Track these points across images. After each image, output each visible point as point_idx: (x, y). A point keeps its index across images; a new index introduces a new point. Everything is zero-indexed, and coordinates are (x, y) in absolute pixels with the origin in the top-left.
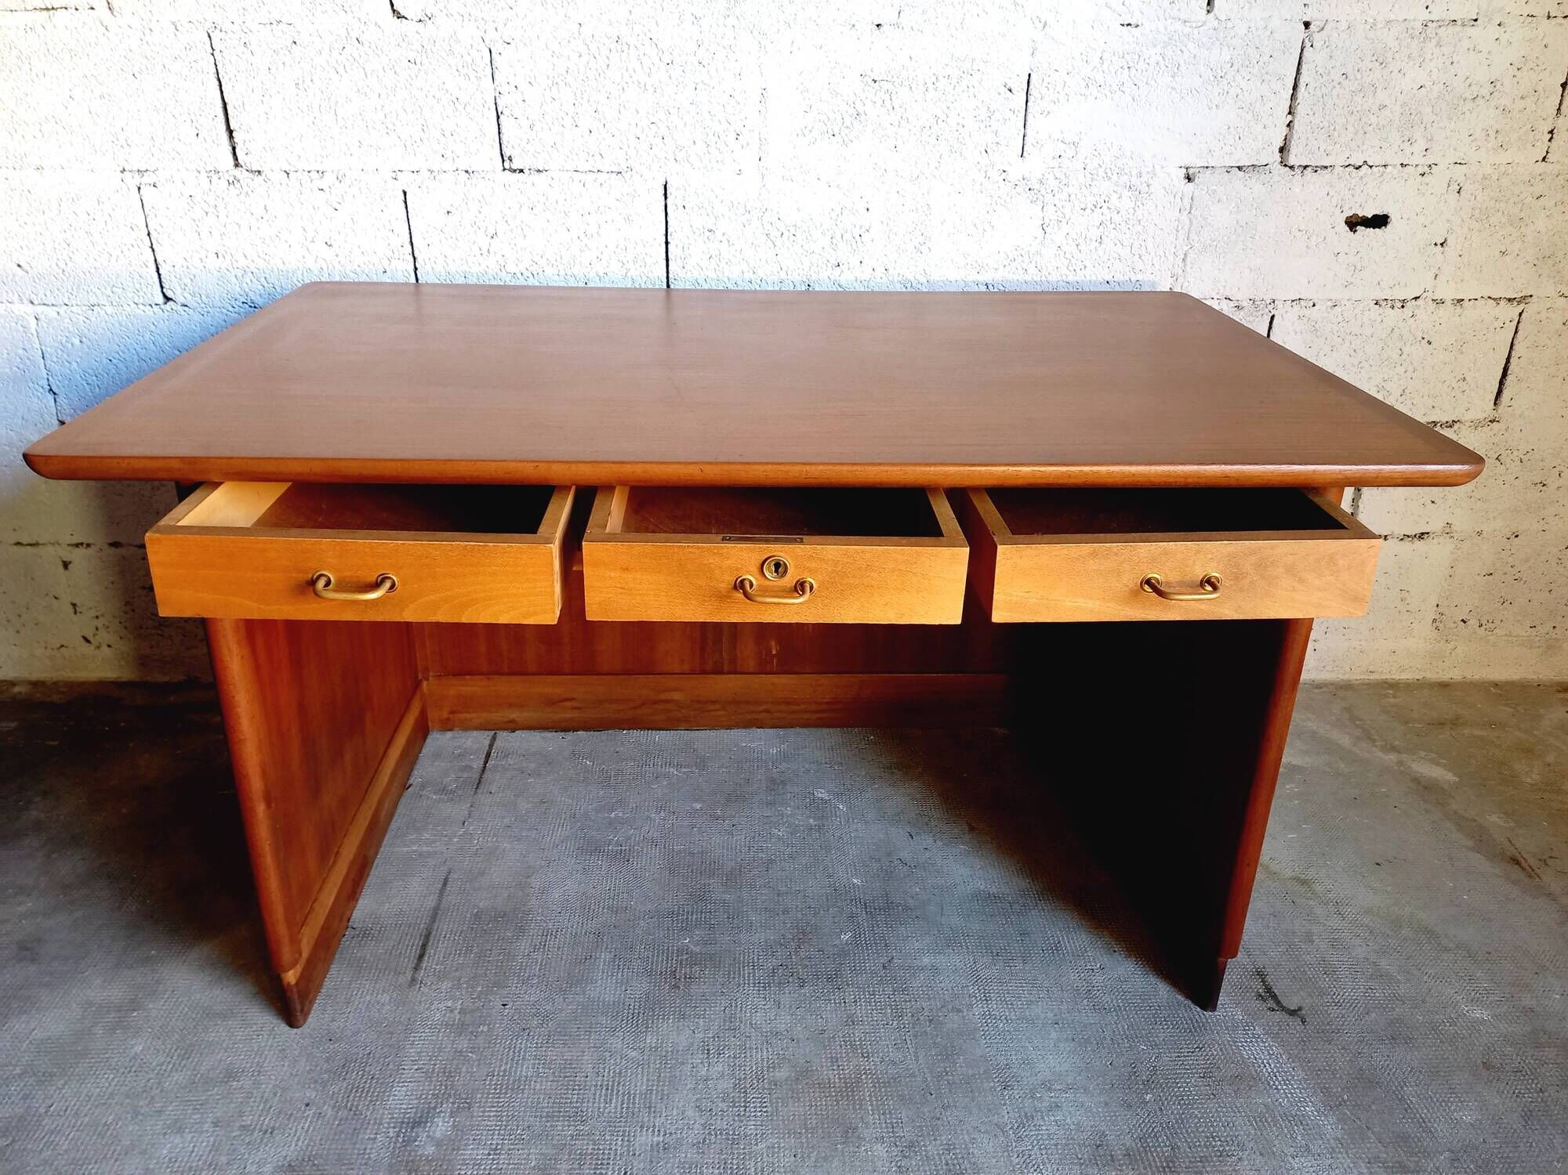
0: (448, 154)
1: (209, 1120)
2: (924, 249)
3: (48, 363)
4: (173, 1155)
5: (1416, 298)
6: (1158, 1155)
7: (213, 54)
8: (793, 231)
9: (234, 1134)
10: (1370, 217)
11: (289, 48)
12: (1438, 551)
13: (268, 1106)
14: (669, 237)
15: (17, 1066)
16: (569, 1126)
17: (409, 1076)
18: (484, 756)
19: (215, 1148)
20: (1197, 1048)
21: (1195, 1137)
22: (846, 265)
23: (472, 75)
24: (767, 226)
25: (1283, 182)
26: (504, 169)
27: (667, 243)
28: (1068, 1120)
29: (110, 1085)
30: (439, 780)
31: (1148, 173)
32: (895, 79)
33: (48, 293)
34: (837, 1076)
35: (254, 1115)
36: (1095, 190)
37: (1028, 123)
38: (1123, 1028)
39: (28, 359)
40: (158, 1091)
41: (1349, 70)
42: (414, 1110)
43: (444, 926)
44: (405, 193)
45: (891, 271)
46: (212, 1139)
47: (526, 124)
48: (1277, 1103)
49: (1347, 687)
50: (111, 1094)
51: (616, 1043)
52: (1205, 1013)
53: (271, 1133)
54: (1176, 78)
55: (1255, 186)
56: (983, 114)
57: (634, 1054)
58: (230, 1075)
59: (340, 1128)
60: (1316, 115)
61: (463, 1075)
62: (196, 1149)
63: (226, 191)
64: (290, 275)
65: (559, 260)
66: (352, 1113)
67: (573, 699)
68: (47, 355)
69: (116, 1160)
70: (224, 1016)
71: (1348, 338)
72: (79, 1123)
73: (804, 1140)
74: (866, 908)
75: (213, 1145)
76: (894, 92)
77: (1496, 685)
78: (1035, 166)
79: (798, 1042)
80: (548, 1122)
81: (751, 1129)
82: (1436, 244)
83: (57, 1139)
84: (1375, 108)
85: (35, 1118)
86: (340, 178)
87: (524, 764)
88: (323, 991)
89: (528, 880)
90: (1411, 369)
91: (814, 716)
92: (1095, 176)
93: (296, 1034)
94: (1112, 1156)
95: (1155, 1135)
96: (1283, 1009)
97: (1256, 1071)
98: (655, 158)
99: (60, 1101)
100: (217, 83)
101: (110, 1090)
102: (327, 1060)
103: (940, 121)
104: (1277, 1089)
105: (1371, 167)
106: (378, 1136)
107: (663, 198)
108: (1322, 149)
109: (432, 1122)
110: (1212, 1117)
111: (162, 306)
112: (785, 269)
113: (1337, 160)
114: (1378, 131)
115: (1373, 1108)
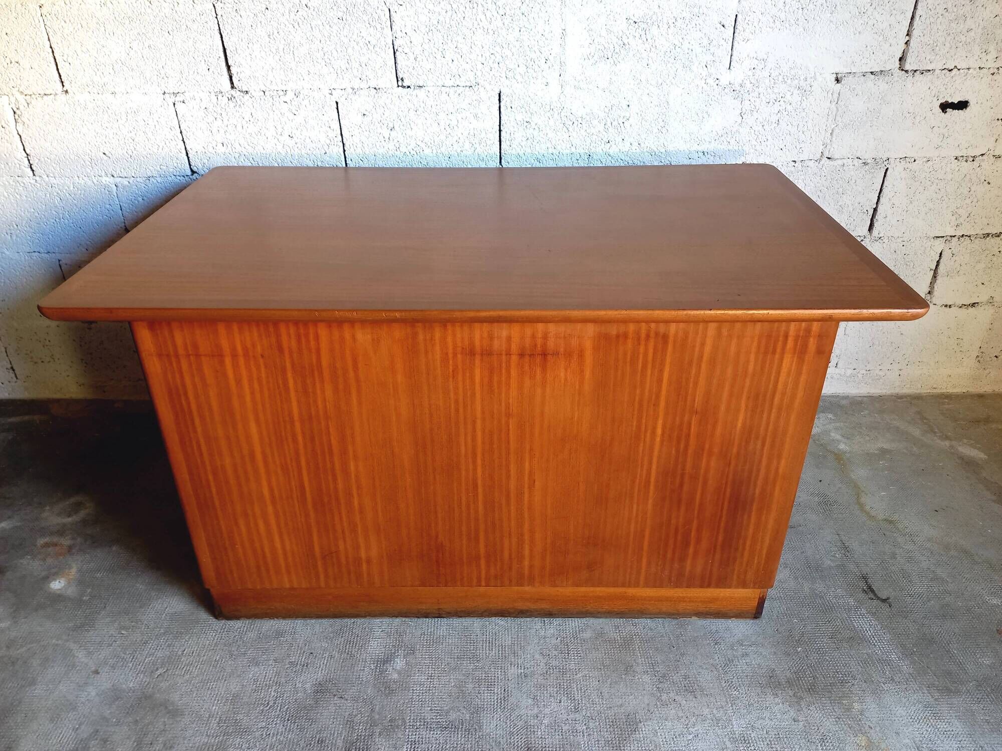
0: (364, 77)
1: (272, 659)
2: (664, 131)
3: (125, 213)
4: (256, 678)
5: (982, 155)
6: (805, 682)
7: (216, 17)
8: (580, 121)
9: (287, 667)
10: (956, 103)
11: (264, 12)
12: (984, 315)
13: (302, 651)
14: (501, 127)
15: (161, 628)
16: (470, 663)
17: (378, 635)
19: (278, 674)
20: (827, 621)
21: (827, 672)
22: (614, 142)
23: (378, 26)
24: (564, 119)
25: (900, 81)
26: (398, 86)
27: (500, 131)
28: (753, 662)
29: (214, 639)
31: (811, 78)
32: (648, 21)
33: (122, 170)
34: (619, 636)
36: (776, 90)
37: (734, 48)
38: (784, 609)
39: (113, 210)
40: (241, 643)
41: (949, 6)
42: (383, 654)
44: (337, 103)
45: (643, 145)
46: (275, 669)
47: (412, 57)
48: (874, 653)
49: (918, 397)
50: (216, 644)
53: (307, 666)
54: (834, 14)
55: (882, 84)
56: (705, 42)
57: (502, 623)
58: (279, 634)
59: (344, 664)
60: (925, 36)
62: (267, 674)
63: (227, 105)
64: (268, 156)
65: (433, 143)
66: (349, 656)
68: (123, 208)
69: (225, 680)
71: (937, 181)
72: (201, 660)
73: (603, 673)
75: (276, 672)
76: (648, 29)
78: (738, 75)
81: (572, 666)
82: (998, 120)
83: (191, 668)
84: (965, 31)
85: (177, 658)
86: (297, 94)
90: (975, 200)
92: (777, 81)
94: (779, 682)
95: (804, 671)
96: (878, 598)
97: (862, 635)
98: (493, 77)
99: (188, 648)
100: (220, 36)
101: (215, 642)
103: (677, 47)
104: (874, 645)
105: (959, 70)
106: (365, 668)
107: (498, 102)
108: (928, 58)
109: (394, 661)
110: (837, 661)
111: (191, 177)
112: (574, 145)
113: (937, 65)
114: (965, 46)
115: (931, 656)
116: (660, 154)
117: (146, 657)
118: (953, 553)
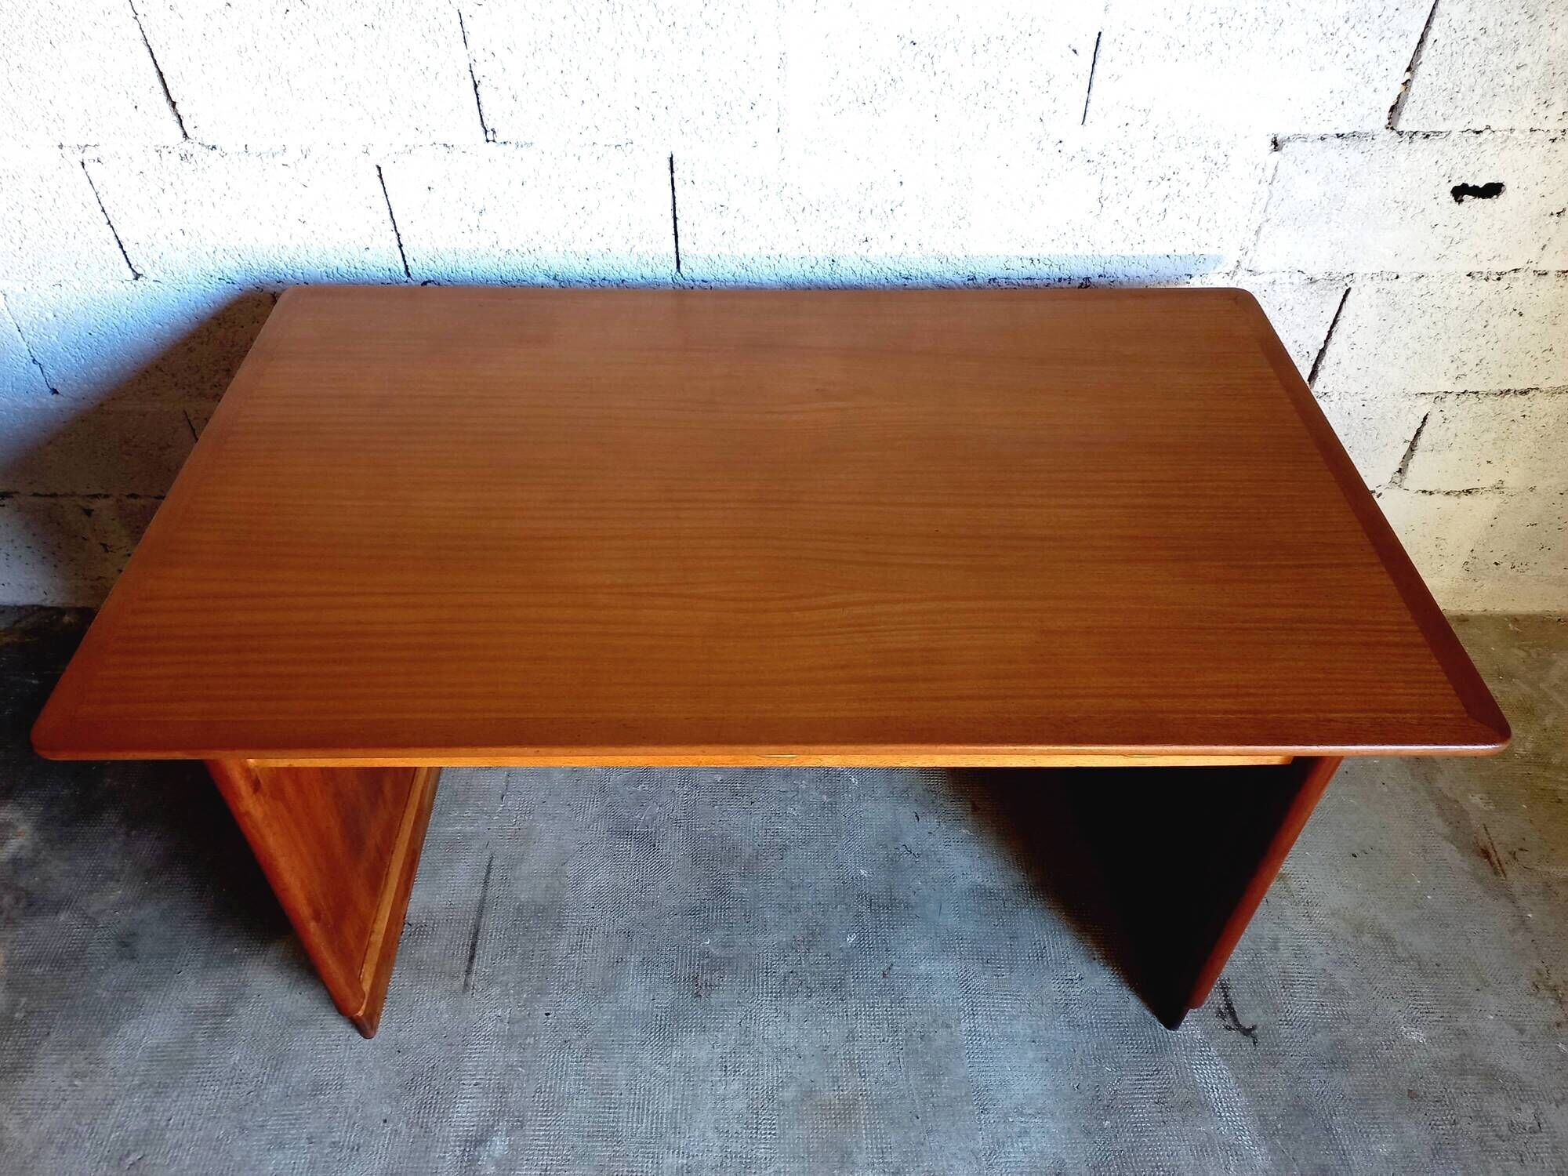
0: (423, 127)
1: (304, 1135)
2: (963, 223)
3: (26, 336)
5: (1515, 270)
7: (136, 18)
8: (816, 206)
9: (326, 1151)
10: (1481, 186)
11: (223, 12)
12: (1484, 506)
13: (352, 1122)
14: (677, 213)
15: (135, 1075)
16: (607, 1147)
17: (470, 1091)
19: (313, 1165)
20: (1155, 1071)
22: (875, 241)
23: (442, 41)
24: (787, 202)
25: (1386, 150)
26: (488, 141)
28: (1034, 1147)
29: (217, 1097)
32: (938, 41)
34: (837, 1097)
35: (341, 1132)
37: (1093, 88)
38: (1093, 1047)
40: (258, 1105)
41: (1490, 24)
43: (490, 922)
44: (379, 168)
45: (926, 246)
47: (508, 95)
48: (1218, 1132)
50: (219, 1106)
51: (646, 1058)
52: (1168, 1031)
53: (357, 1150)
54: (1277, 36)
55: (1353, 154)
56: (1041, 79)
57: (662, 1070)
58: (317, 1089)
59: (414, 1146)
60: (1440, 76)
61: (514, 1091)
62: (296, 1166)
63: (181, 167)
64: (266, 251)
66: (423, 1130)
68: (23, 329)
70: (304, 1023)
71: (1432, 310)
72: (196, 1137)
73: (806, 1165)
74: (871, 906)
75: (310, 1160)
76: (936, 56)
77: (1515, 619)
79: (804, 1059)
80: (589, 1142)
81: (761, 1153)
82: (1551, 214)
83: (180, 1154)
84: (1513, 67)
85: (159, 1132)
86: (304, 153)
88: (388, 996)
89: (563, 867)
90: (1493, 340)
92: (1166, 147)
93: (369, 1044)
95: (1108, 1161)
96: (1239, 1027)
97: (1205, 1096)
98: (658, 131)
99: (177, 1114)
100: (147, 49)
101: (217, 1103)
102: (398, 1073)
103: (989, 87)
104: (1220, 1116)
106: (447, 1155)
107: (669, 172)
108: (1440, 113)
109: (491, 1141)
110: (1160, 1146)
111: (134, 283)
112: (806, 244)
113: (1456, 125)
114: (1510, 93)
115: (1303, 1138)
116: (956, 261)
117: (112, 1132)
118: (1367, 939)
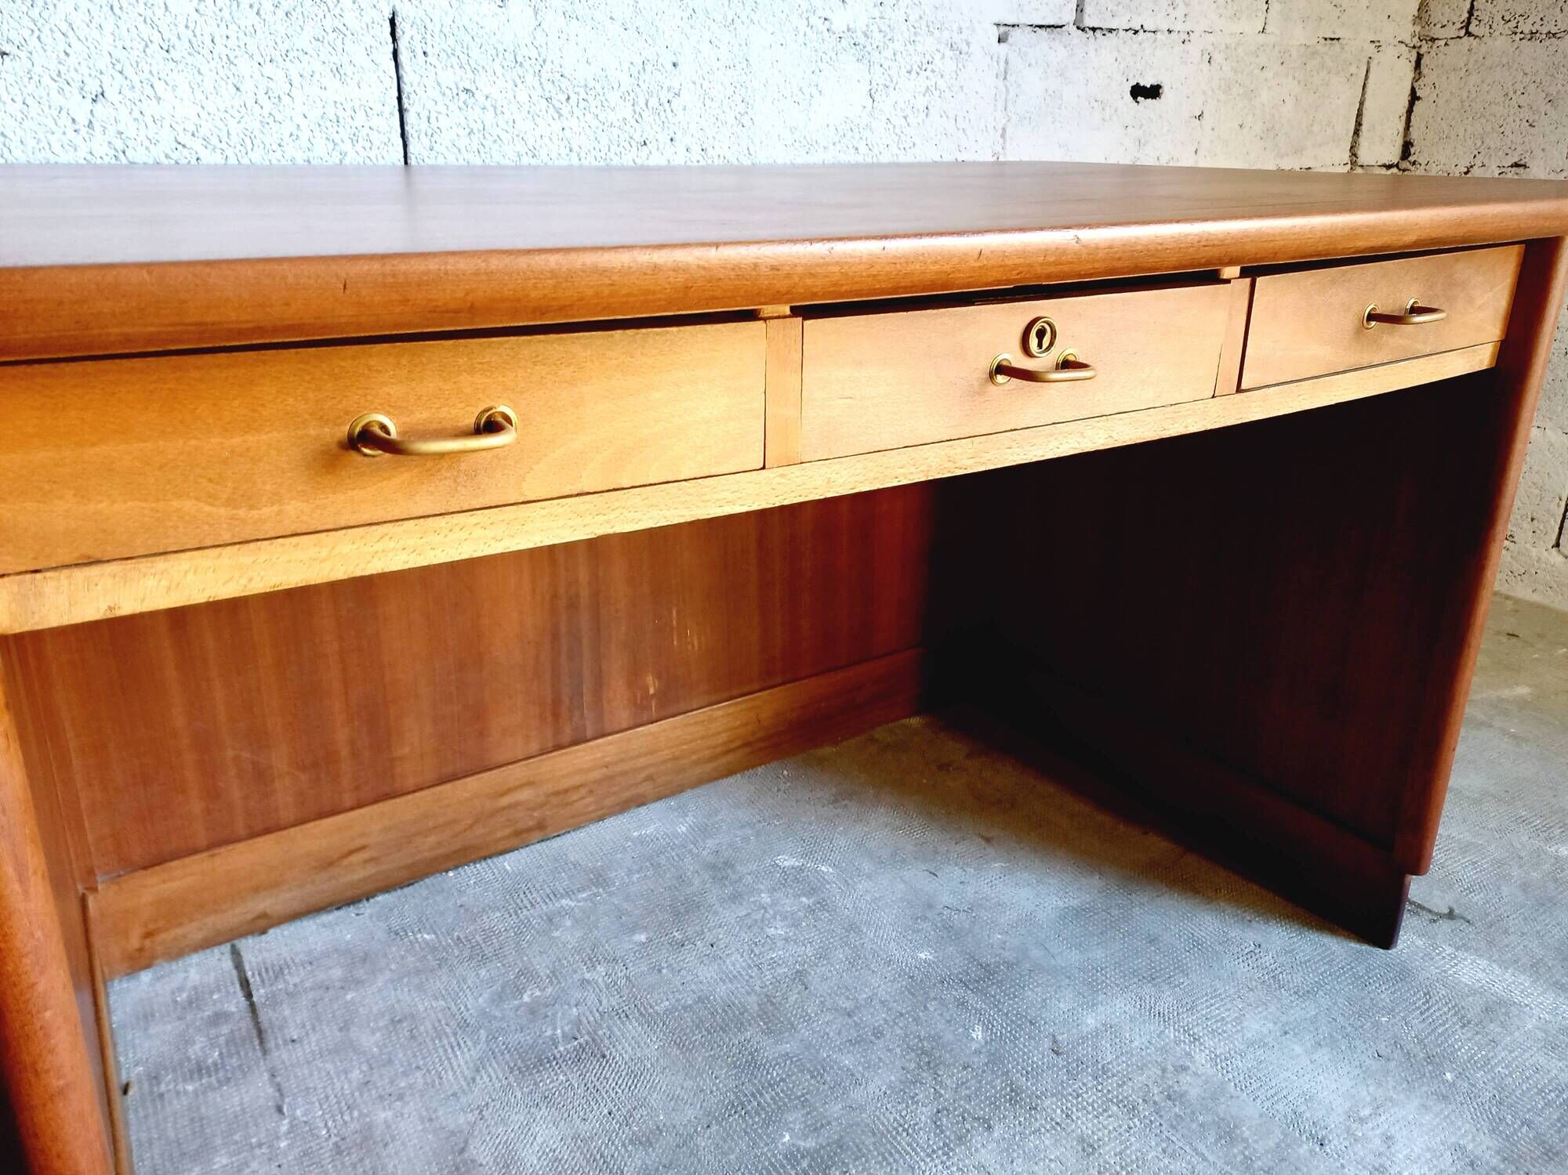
2: (746, 120)
8: (583, 95)
10: (1148, 86)
14: (405, 100)
18: (238, 986)
25: (1079, 45)
27: (401, 111)
30: (176, 1058)
31: (967, 28)
36: (918, 47)
45: (710, 151)
55: (1059, 48)
65: (224, 138)
67: (363, 848)
74: (967, 987)
78: (858, 14)
82: (1196, 117)
87: (321, 976)
89: (465, 1154)
91: (709, 767)
92: (918, 30)
96: (1440, 916)
97: (1493, 995)
104: (1527, 1005)
105: (1145, 32)
107: (390, 40)
112: (576, 148)
113: (1121, 22)
